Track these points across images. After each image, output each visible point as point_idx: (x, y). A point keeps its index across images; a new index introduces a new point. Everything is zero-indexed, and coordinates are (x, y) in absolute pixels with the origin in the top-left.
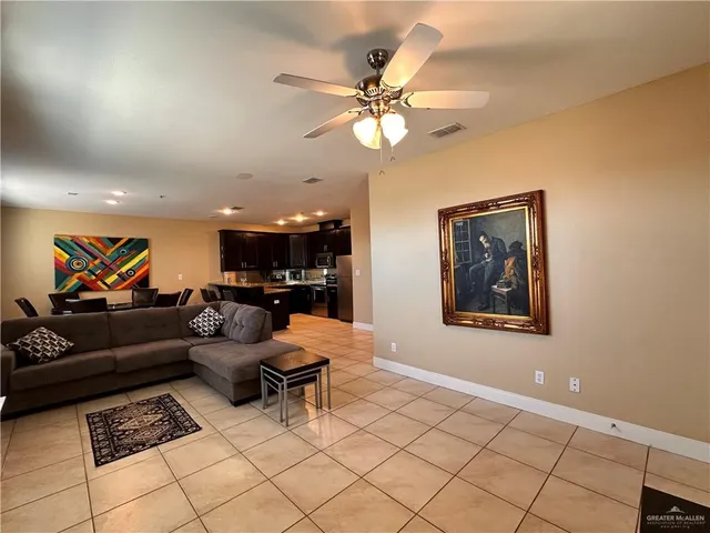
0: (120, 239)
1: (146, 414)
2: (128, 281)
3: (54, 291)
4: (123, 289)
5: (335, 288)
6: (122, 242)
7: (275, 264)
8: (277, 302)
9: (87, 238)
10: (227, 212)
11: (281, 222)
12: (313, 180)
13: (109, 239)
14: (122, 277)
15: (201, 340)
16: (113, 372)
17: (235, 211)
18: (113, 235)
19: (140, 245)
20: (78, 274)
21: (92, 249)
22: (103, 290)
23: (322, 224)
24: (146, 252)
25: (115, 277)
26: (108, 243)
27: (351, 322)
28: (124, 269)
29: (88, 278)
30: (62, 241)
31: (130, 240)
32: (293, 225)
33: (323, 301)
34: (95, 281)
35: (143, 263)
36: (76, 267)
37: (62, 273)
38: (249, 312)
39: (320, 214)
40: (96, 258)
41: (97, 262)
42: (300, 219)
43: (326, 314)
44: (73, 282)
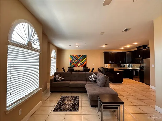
0: (81, 55)
1: (71, 100)
2: (82, 65)
3: (69, 67)
4: (81, 67)
5: (143, 71)
6: (81, 56)
7: (120, 62)
8: (118, 74)
9: (75, 55)
10: (104, 46)
11: (122, 48)
12: (127, 30)
13: (79, 55)
14: (81, 64)
15: (90, 83)
16: (69, 87)
17: (106, 46)
18: (80, 54)
19: (85, 56)
20: (73, 63)
21: (76, 57)
22: (77, 67)
23: (138, 48)
24: (86, 58)
25: (80, 64)
26: (79, 56)
27: (150, 85)
28: (81, 62)
29: (75, 64)
30: (71, 56)
31: (83, 55)
32: (126, 49)
33: (138, 76)
34: (76, 65)
35: (85, 61)
36: (73, 62)
37: (71, 63)
38: (102, 77)
39: (136, 43)
40: (76, 60)
41: (77, 60)
42: (128, 46)
43: (139, 80)
44: (72, 65)
